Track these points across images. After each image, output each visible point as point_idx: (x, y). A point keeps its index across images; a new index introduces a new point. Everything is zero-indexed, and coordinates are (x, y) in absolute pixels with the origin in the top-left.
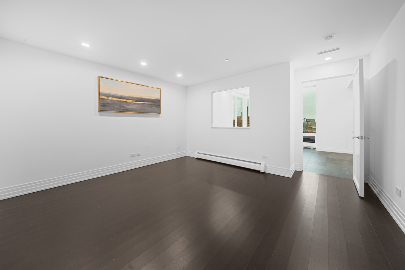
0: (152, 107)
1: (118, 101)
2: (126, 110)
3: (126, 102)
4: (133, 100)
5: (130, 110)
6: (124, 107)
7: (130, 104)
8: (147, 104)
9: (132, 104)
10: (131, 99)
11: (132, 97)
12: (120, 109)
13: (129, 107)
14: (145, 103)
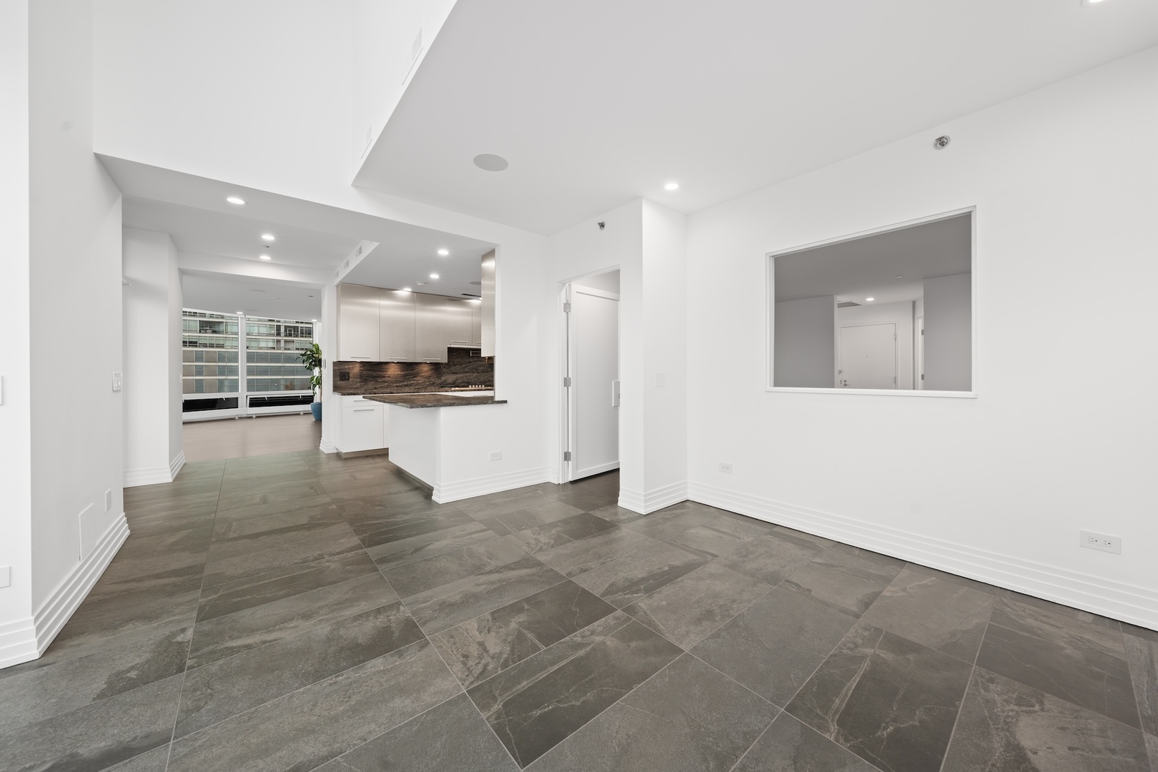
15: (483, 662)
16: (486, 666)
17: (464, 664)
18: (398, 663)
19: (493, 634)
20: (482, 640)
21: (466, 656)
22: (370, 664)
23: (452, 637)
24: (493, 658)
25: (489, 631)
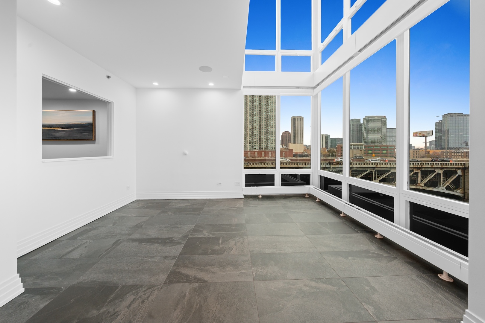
0: (81, 133)
1: (47, 129)
2: (55, 138)
3: (54, 129)
4: (60, 128)
5: (58, 138)
6: (52, 135)
7: (58, 131)
8: (76, 130)
9: (60, 132)
10: (58, 126)
11: (60, 125)
12: (48, 137)
13: (57, 135)
14: (74, 129)
15: (239, 240)
16: (238, 239)
17: (244, 242)
18: (262, 249)
19: (229, 246)
20: (234, 246)
21: (242, 243)
22: (270, 252)
23: (242, 251)
24: (236, 240)
25: (230, 248)
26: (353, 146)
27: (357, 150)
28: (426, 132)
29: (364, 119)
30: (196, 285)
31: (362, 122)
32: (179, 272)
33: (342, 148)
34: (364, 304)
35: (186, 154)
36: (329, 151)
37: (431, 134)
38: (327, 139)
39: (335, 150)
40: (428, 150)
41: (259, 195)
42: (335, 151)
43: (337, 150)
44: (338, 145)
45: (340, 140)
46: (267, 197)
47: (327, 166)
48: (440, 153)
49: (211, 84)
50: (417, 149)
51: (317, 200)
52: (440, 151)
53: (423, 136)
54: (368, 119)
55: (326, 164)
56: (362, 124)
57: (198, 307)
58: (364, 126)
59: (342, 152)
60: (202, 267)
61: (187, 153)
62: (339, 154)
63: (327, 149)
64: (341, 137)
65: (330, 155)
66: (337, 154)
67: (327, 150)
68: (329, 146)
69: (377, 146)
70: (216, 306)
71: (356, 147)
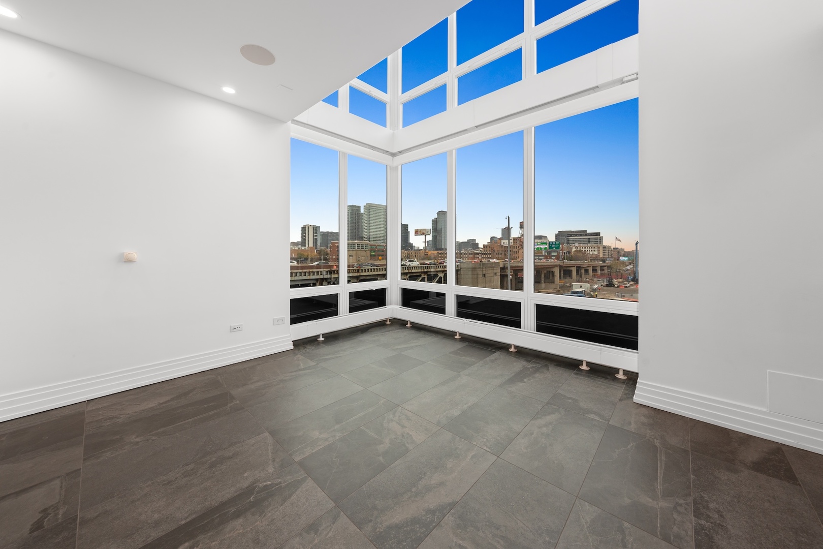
25: (401, 436)
26: (356, 245)
27: (361, 250)
28: (426, 229)
29: (364, 207)
30: (449, 519)
31: (362, 211)
32: (390, 528)
33: (338, 247)
34: (586, 415)
35: (129, 261)
36: (319, 252)
37: (429, 233)
38: (316, 233)
39: (328, 250)
40: (427, 251)
41: (318, 336)
42: (329, 252)
43: (330, 251)
44: (332, 243)
45: (336, 236)
46: (332, 337)
47: (326, 276)
48: (436, 254)
49: (229, 90)
50: (417, 250)
51: (408, 325)
52: (436, 252)
53: (423, 234)
54: (369, 207)
55: (325, 274)
56: (362, 213)
57: (502, 542)
58: (365, 217)
59: (339, 254)
60: (414, 490)
61: (135, 255)
62: (334, 257)
63: (316, 248)
64: (336, 230)
65: (322, 258)
66: (331, 257)
67: (316, 250)
68: (319, 244)
69: (381, 246)
70: (515, 519)
71: (361, 246)
